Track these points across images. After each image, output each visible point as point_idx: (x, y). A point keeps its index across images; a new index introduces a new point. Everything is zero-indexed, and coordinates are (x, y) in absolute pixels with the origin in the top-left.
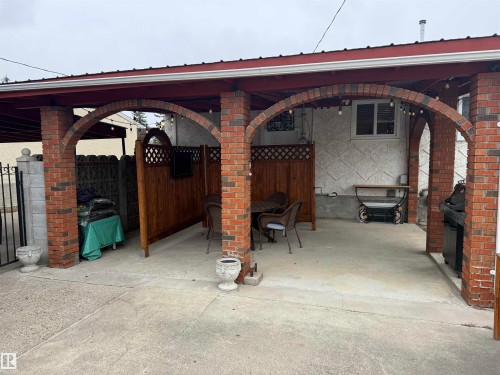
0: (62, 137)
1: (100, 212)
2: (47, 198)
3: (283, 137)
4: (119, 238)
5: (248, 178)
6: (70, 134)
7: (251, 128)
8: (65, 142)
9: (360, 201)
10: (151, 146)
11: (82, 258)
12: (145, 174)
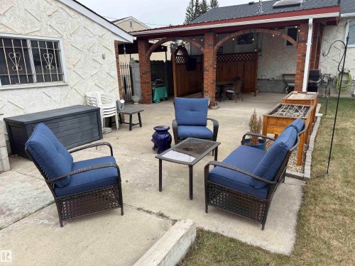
0: (146, 53)
1: (159, 84)
2: (141, 77)
3: (247, 48)
4: (166, 96)
5: (214, 68)
6: (149, 52)
7: (216, 47)
8: (147, 55)
9: (286, 82)
10: (179, 56)
11: (153, 102)
12: (176, 68)
